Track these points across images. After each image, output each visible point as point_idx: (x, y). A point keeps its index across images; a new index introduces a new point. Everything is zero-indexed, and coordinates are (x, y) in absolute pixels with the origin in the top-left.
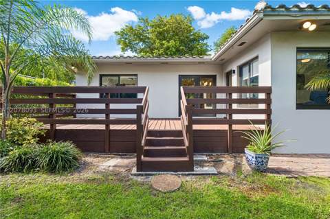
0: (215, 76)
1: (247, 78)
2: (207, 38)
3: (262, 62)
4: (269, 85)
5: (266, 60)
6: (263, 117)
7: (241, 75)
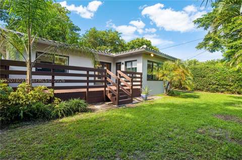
0: (110, 64)
1: (130, 67)
2: (79, 30)
3: (138, 63)
4: (141, 72)
5: (140, 63)
6: (139, 83)
7: (126, 65)
